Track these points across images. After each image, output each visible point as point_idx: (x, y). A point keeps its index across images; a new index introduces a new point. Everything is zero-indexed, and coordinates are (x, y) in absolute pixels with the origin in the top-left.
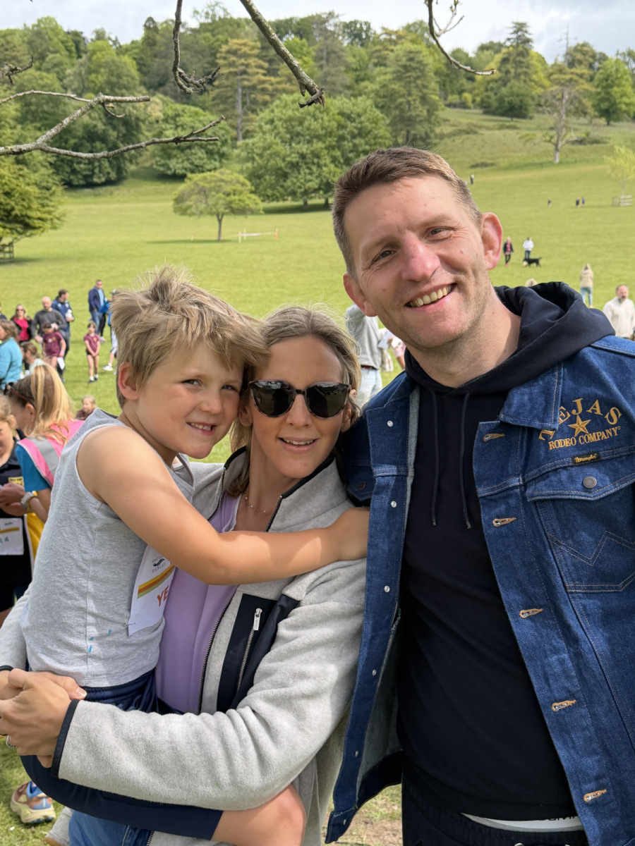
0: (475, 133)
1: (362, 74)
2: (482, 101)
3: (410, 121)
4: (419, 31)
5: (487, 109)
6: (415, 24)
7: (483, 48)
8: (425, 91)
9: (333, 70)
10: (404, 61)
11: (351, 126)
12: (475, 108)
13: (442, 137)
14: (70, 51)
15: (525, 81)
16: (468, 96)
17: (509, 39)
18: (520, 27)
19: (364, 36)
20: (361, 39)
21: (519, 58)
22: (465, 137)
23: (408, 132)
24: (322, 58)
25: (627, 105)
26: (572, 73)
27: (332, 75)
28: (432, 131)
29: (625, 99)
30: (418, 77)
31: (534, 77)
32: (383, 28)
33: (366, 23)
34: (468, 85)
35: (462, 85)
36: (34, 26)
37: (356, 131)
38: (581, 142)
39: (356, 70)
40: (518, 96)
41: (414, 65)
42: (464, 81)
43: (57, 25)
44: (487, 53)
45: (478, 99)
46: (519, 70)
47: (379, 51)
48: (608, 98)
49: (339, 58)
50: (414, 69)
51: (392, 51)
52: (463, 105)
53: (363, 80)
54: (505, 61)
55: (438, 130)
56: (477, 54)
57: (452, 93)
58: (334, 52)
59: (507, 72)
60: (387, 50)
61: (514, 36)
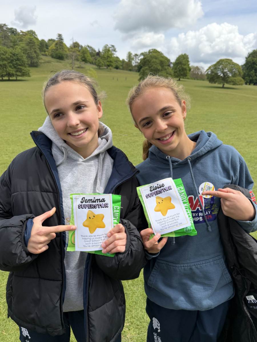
0: (50, 63)
1: (16, 43)
2: (51, 55)
3: (32, 58)
4: (31, 33)
5: (52, 57)
6: (30, 31)
7: (50, 40)
8: (35, 50)
9: (7, 41)
10: (29, 41)
11: (15, 58)
12: (49, 56)
13: (41, 63)
15: (62, 50)
16: (47, 53)
17: (57, 38)
18: (60, 35)
19: (15, 33)
20: (14, 33)
21: (60, 44)
22: (47, 64)
23: (31, 61)
24: (3, 38)
25: (89, 59)
26: (75, 49)
27: (7, 43)
28: (38, 61)
29: (88, 58)
30: (33, 46)
31: (65, 49)
32: (21, 31)
33: (15, 29)
34: (46, 50)
35: (45, 50)
37: (16, 59)
38: (79, 67)
39: (13, 42)
40: (61, 54)
41: (32, 42)
42: (45, 49)
44: (51, 42)
45: (50, 54)
46: (60, 47)
47: (20, 37)
48: (84, 57)
49: (8, 38)
50: (32, 43)
51: (24, 37)
52: (46, 55)
53: (16, 45)
54: (56, 44)
55: (40, 61)
56: (48, 42)
57: (42, 51)
58: (7, 36)
59: (57, 47)
60: (22, 37)
61: (58, 38)
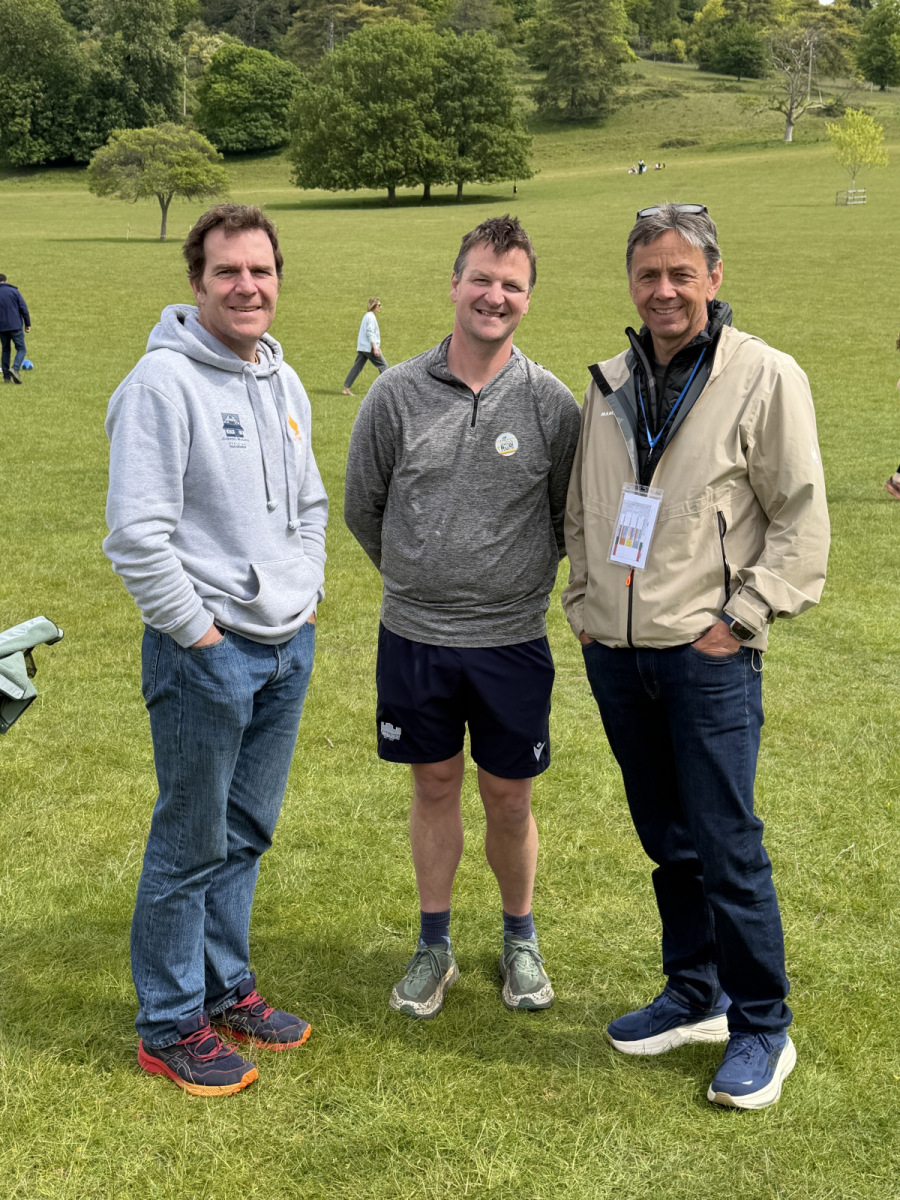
0: (677, 96)
1: (527, 8)
3: (575, 76)
5: (706, 63)
8: (600, 29)
12: (689, 61)
13: (625, 100)
16: (680, 44)
22: (660, 101)
23: (574, 91)
27: (476, 8)
28: (611, 92)
30: (591, 9)
34: (682, 27)
35: (674, 27)
38: (828, 111)
39: (519, 2)
40: (747, 44)
42: (676, 22)
45: (695, 48)
46: (754, 6)
48: (883, 50)
52: (673, 57)
53: (527, 17)
55: (621, 91)
57: (660, 38)
59: (737, 8)
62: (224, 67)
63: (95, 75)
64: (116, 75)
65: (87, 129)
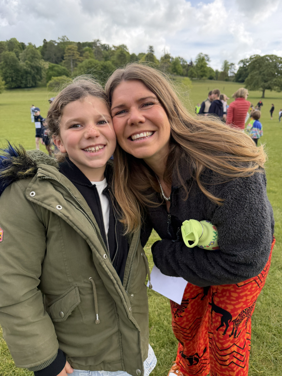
4: (123, 48)
10: (120, 54)
14: (20, 48)
17: (148, 51)
18: (151, 47)
20: (106, 49)
26: (166, 60)
29: (179, 69)
30: (124, 59)
32: (113, 46)
33: (108, 45)
36: (10, 40)
39: (105, 58)
43: (17, 41)
48: (175, 68)
49: (101, 53)
50: (123, 56)
53: (107, 60)
54: (147, 57)
56: (139, 56)
59: (148, 60)
62: (51, 68)
63: (24, 70)
64: (29, 69)
65: (23, 81)
